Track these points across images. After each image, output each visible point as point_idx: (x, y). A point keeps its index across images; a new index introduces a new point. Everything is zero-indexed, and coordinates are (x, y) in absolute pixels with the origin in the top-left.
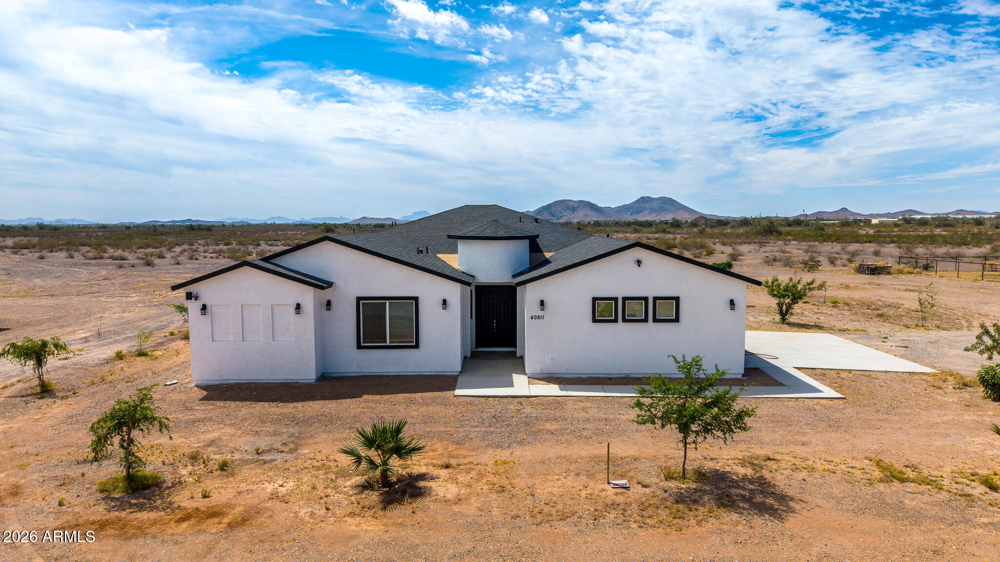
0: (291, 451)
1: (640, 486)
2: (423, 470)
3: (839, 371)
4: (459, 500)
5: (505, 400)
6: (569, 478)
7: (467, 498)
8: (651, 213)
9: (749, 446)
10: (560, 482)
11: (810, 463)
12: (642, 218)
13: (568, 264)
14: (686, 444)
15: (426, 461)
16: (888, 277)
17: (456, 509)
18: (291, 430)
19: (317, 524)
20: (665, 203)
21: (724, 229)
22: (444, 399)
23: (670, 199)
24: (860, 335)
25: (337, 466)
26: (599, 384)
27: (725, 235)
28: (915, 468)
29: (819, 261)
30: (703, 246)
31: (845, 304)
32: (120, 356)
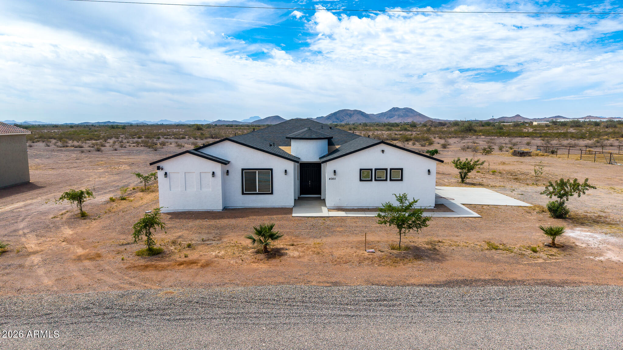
0: (218, 240)
1: (380, 252)
2: (282, 246)
3: (483, 205)
4: (300, 257)
5: (317, 218)
6: (348, 249)
7: (303, 256)
8: (399, 117)
9: (431, 237)
10: (344, 250)
11: (458, 243)
12: (393, 121)
13: (348, 152)
14: (400, 234)
15: (283, 243)
16: (530, 158)
17: (299, 260)
18: (216, 231)
19: (239, 266)
20: (407, 111)
21: (442, 128)
22: (287, 218)
23: (411, 109)
24: (501, 189)
25: (242, 245)
26: (363, 211)
27: (443, 132)
28: (504, 245)
29: (493, 148)
30: (427, 139)
31: (499, 173)
32: (112, 200)
